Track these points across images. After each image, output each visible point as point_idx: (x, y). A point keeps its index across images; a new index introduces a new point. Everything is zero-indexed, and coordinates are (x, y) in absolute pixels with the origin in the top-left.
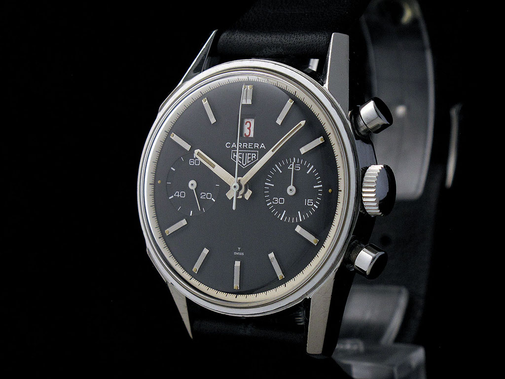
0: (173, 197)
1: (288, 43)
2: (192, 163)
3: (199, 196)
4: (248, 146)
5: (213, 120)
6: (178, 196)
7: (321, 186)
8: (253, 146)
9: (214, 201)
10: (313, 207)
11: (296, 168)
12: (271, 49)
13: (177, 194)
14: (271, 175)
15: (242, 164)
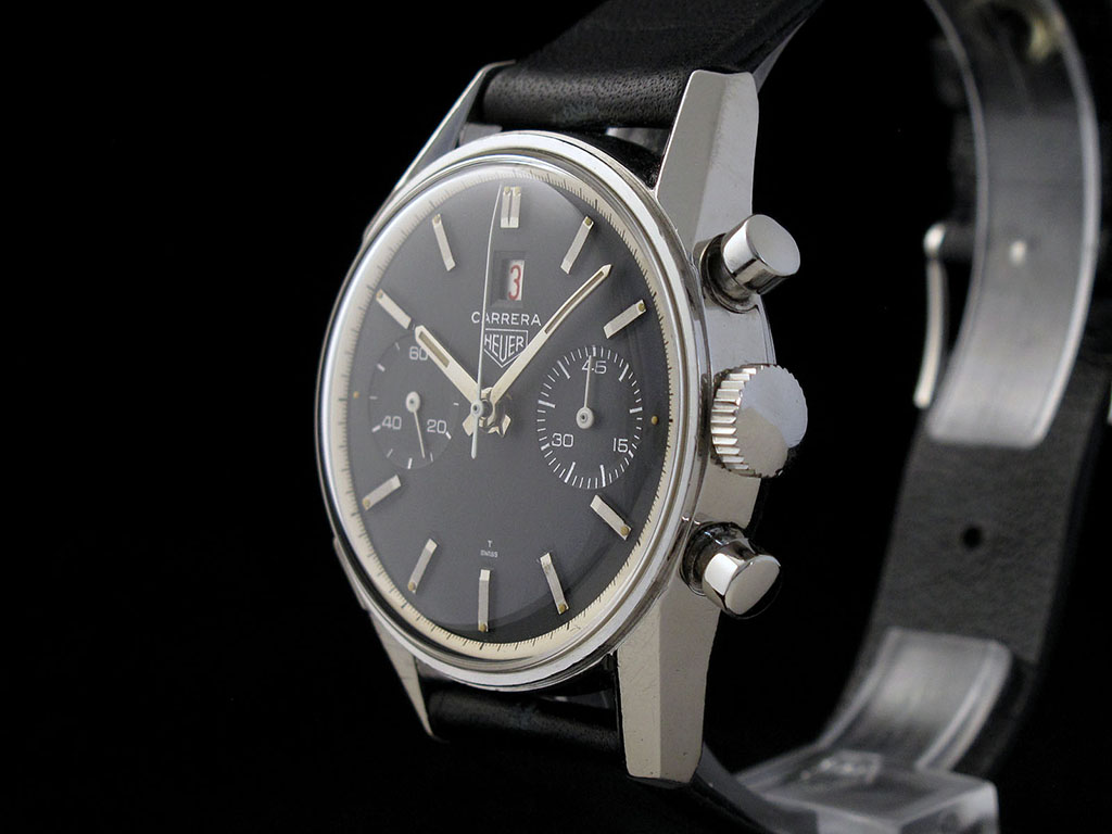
0: (379, 427)
1: (608, 94)
2: (414, 355)
3: (423, 427)
4: (510, 321)
5: (450, 263)
6: (389, 425)
7: (641, 409)
8: (519, 319)
9: (450, 437)
10: (627, 454)
11: (599, 369)
12: (576, 108)
13: (387, 421)
14: (550, 383)
15: (498, 359)
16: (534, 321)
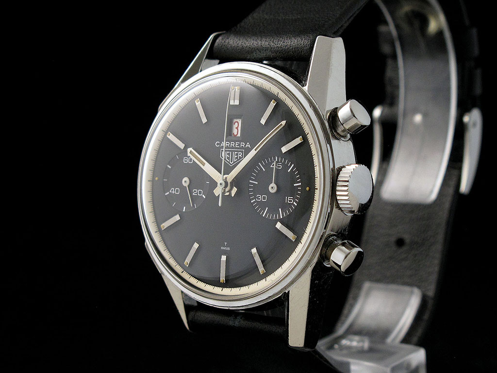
0: (168, 193)
1: (276, 46)
2: (186, 161)
3: (191, 193)
4: (235, 145)
5: (204, 120)
6: (173, 192)
7: (300, 184)
8: (239, 145)
9: (205, 197)
10: (293, 204)
11: (278, 167)
12: (260, 52)
13: (172, 191)
14: (255, 173)
15: (229, 162)
16: (247, 146)
